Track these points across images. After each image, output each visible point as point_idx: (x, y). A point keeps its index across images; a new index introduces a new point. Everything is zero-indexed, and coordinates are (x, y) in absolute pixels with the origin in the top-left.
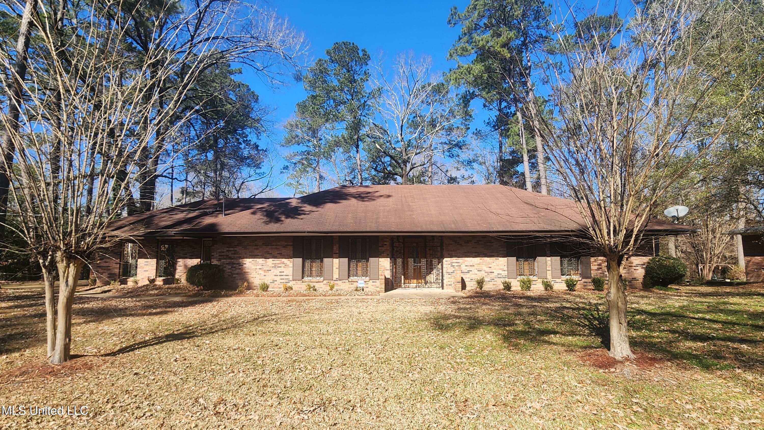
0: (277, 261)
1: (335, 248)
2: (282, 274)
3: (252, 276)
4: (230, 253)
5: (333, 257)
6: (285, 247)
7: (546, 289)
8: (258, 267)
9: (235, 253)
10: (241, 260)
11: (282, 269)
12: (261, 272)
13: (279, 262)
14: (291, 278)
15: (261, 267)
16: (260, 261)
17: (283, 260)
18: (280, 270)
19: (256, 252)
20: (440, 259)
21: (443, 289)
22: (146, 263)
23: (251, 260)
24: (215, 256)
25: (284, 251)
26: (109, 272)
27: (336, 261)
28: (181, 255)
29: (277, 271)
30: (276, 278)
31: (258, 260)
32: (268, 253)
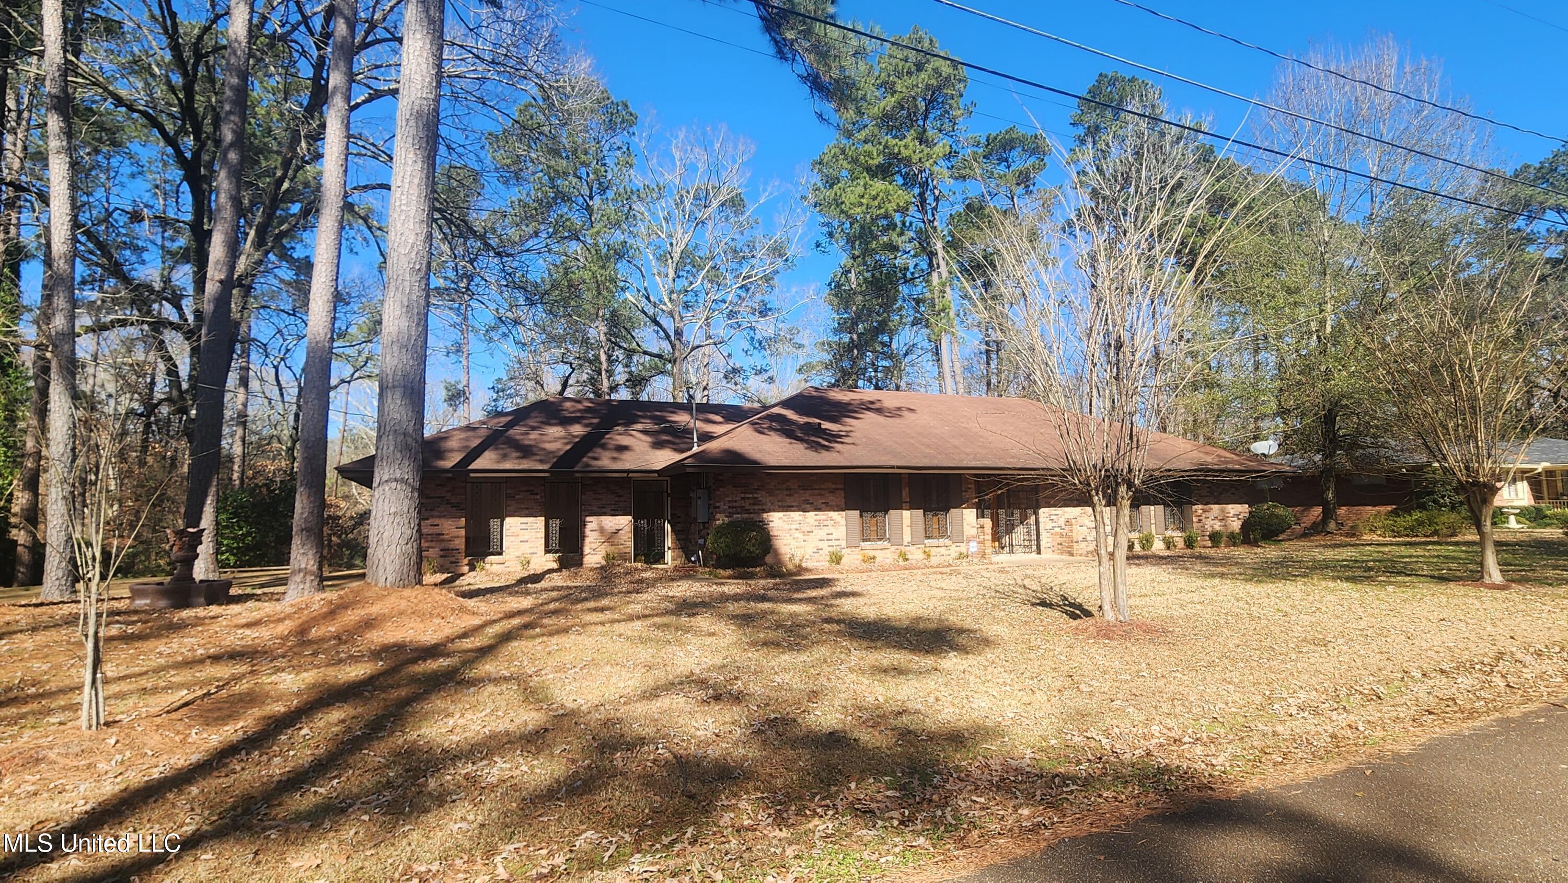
0: (822, 515)
1: (905, 493)
2: (830, 537)
3: (785, 542)
4: (748, 502)
5: (901, 508)
6: (832, 492)
7: (1168, 548)
8: (794, 527)
9: (756, 502)
10: (765, 515)
11: (831, 529)
12: (797, 535)
13: (824, 517)
14: (844, 543)
15: (797, 526)
16: (796, 515)
17: (832, 514)
18: (826, 530)
19: (789, 500)
20: (1036, 508)
21: (1039, 553)
22: (524, 526)
23: (781, 514)
24: (722, 507)
25: (831, 498)
26: (442, 545)
27: (906, 514)
28: (595, 509)
29: (822, 533)
30: (821, 545)
31: (793, 514)
32: (807, 502)
